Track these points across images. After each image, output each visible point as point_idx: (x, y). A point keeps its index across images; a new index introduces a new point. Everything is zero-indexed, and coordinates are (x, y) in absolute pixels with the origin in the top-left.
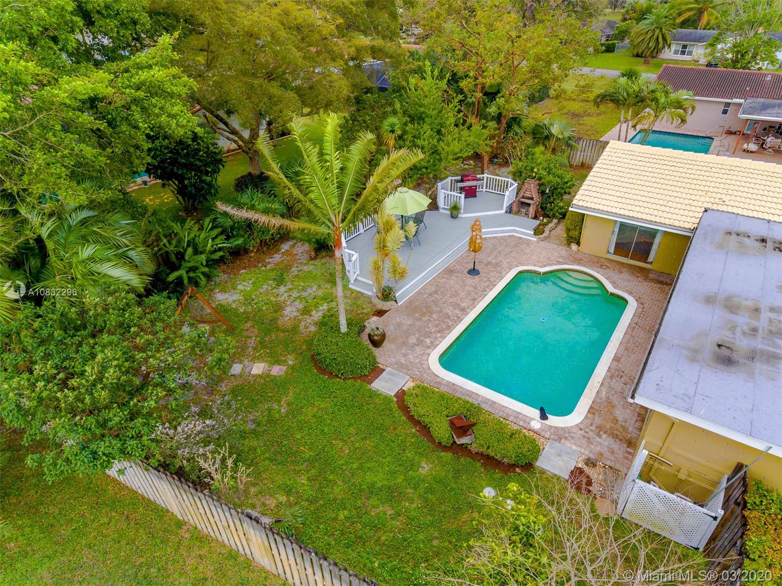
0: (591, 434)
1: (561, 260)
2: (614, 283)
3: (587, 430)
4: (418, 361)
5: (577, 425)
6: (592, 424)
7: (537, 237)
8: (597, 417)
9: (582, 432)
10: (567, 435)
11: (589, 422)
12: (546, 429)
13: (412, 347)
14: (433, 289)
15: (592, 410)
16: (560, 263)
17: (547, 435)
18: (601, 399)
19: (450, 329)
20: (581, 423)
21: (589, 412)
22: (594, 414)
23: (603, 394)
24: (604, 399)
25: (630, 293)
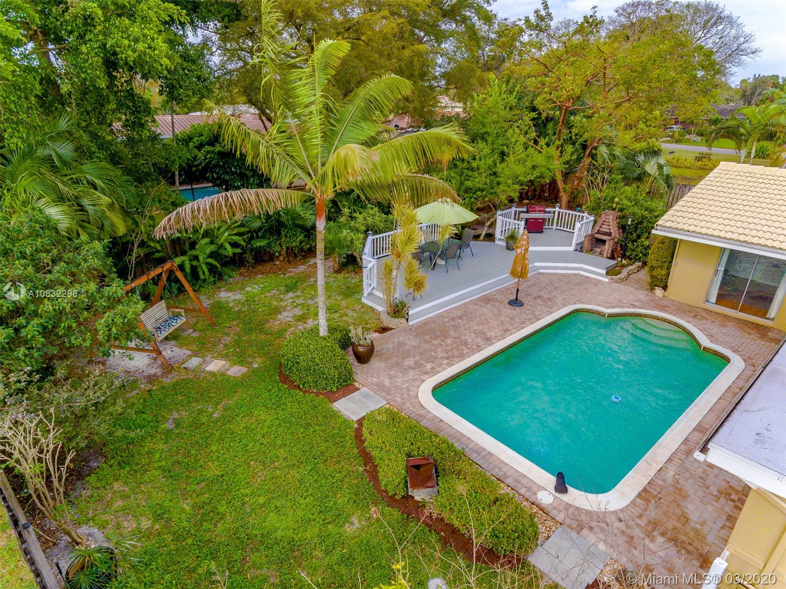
0: (637, 533)
1: (637, 304)
2: (711, 337)
3: (631, 523)
4: (406, 385)
5: (616, 512)
6: (640, 516)
7: (610, 277)
8: (652, 506)
9: (622, 526)
10: (594, 524)
11: (637, 511)
12: (561, 507)
13: (405, 371)
14: (459, 314)
15: (645, 494)
16: (634, 306)
17: (560, 517)
18: (664, 481)
19: (462, 356)
20: (622, 510)
21: (639, 496)
22: (648, 501)
23: (670, 474)
24: (670, 481)
25: (736, 351)
